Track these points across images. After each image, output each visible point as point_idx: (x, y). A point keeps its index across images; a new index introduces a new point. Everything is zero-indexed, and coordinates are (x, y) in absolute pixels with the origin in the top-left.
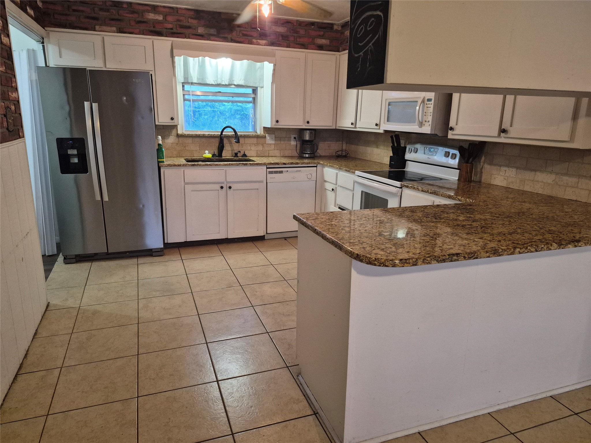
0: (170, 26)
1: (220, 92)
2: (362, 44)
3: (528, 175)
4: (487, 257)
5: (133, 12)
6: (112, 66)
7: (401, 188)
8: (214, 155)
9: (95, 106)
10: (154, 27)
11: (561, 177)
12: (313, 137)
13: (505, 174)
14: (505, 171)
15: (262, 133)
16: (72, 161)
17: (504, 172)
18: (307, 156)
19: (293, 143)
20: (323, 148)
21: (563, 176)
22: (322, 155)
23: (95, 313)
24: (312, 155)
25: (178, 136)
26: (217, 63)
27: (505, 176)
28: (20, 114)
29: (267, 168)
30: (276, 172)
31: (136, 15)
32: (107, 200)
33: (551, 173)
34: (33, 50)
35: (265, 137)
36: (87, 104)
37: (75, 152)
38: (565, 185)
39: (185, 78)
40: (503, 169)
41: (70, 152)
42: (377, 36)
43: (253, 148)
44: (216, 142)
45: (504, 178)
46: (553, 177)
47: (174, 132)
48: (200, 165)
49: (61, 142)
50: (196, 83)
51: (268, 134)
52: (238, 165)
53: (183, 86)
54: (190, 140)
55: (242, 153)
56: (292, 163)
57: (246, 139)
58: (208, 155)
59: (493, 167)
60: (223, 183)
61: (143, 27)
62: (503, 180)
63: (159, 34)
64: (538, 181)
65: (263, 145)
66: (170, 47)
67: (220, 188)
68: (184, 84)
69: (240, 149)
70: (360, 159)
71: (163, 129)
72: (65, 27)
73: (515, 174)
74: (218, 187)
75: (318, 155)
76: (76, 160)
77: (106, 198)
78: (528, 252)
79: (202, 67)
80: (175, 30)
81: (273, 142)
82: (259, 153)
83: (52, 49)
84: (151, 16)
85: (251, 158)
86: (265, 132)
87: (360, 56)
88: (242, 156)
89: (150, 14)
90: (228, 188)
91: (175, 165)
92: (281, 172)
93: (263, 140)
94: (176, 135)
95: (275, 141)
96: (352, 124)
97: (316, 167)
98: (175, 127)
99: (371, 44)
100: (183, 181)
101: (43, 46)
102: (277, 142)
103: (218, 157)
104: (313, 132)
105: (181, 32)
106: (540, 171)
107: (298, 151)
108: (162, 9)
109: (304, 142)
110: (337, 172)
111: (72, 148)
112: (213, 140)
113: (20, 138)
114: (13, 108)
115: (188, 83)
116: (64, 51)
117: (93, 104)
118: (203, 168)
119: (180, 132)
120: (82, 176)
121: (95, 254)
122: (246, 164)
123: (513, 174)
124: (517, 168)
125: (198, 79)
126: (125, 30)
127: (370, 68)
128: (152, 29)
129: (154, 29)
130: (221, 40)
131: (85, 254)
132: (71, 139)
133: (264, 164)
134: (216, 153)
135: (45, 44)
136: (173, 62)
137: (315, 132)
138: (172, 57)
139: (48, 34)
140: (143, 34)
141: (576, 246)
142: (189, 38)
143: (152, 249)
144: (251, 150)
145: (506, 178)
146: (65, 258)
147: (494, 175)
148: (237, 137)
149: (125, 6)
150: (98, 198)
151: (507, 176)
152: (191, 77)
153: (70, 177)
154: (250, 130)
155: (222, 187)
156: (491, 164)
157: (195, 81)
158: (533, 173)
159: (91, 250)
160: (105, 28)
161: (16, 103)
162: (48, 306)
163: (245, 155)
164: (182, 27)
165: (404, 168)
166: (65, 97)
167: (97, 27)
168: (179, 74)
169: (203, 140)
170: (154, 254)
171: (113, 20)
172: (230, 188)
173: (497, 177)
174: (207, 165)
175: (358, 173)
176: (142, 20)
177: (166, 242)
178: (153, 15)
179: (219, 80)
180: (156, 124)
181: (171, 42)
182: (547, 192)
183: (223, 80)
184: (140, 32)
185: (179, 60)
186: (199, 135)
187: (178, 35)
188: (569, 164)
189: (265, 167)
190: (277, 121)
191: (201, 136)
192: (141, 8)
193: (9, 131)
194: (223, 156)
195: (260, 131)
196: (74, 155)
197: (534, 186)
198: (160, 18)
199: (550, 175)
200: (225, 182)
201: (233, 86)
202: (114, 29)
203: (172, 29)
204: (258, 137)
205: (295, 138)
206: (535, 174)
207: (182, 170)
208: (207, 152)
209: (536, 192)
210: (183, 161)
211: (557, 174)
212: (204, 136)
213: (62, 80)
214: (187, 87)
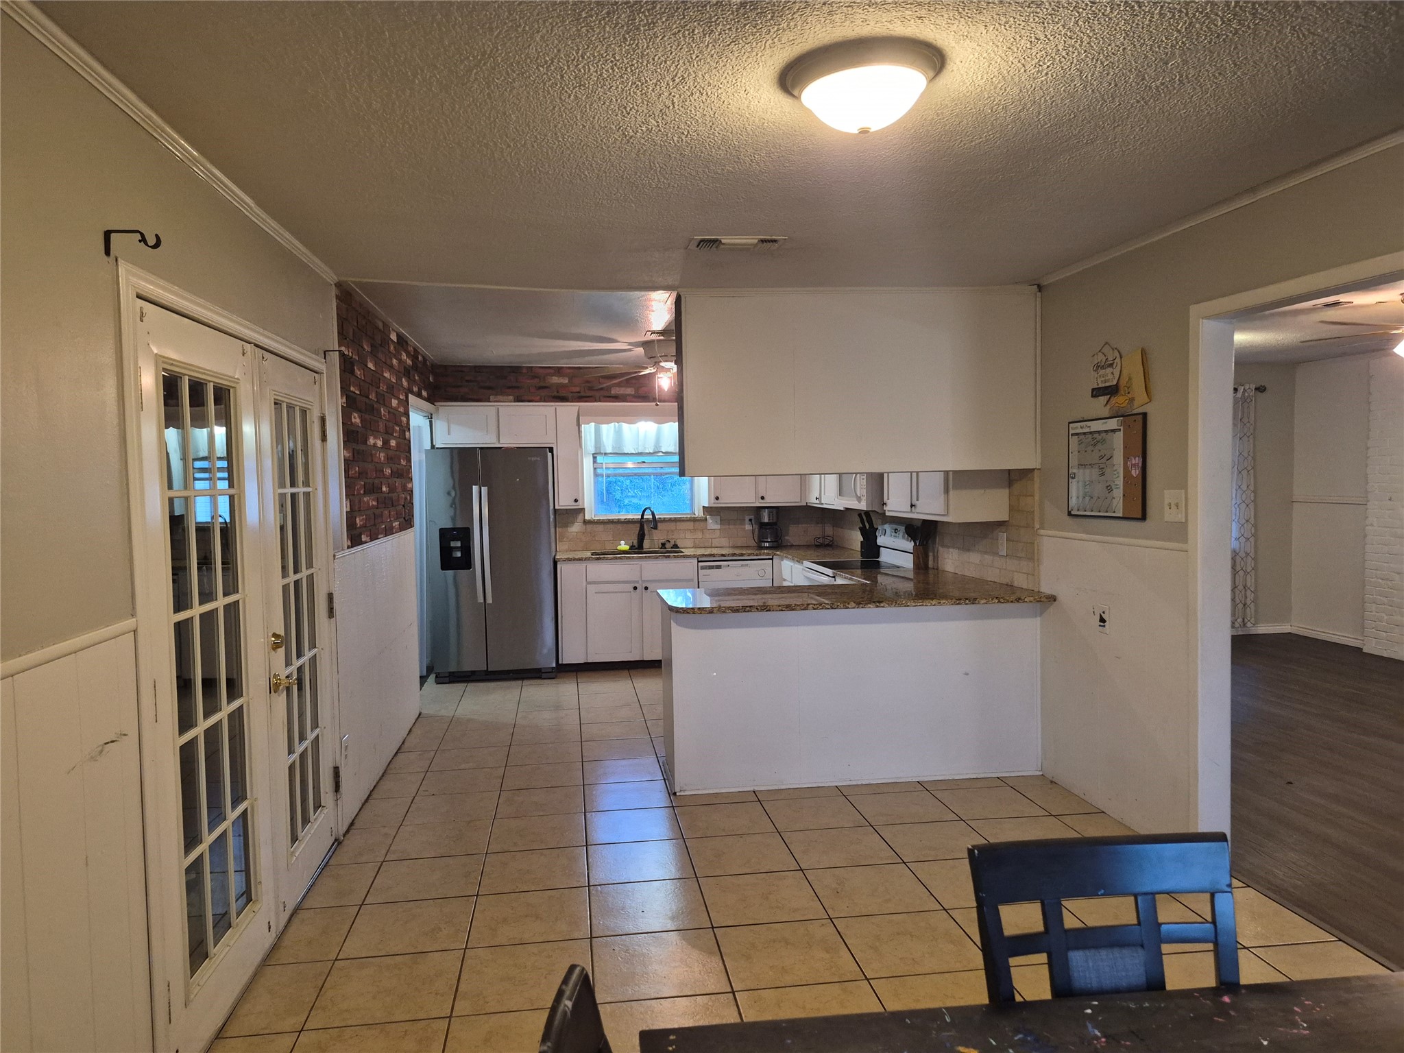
0: (578, 389)
1: (644, 462)
4: (780, 610)
5: (534, 377)
6: (507, 441)
7: (834, 577)
8: (632, 547)
9: (484, 490)
10: (558, 392)
11: (984, 555)
12: (775, 518)
15: (702, 514)
16: (454, 555)
17: (951, 555)
18: (767, 544)
19: (748, 527)
20: (795, 534)
22: (794, 544)
23: (469, 720)
24: (775, 544)
25: (586, 522)
26: (638, 428)
27: (952, 560)
28: (412, 504)
29: (699, 562)
30: (711, 567)
31: (536, 380)
32: (491, 602)
34: (419, 427)
35: (706, 520)
36: (475, 489)
37: (458, 544)
39: (596, 448)
41: (453, 544)
43: (688, 535)
44: (637, 528)
46: (979, 556)
47: (580, 517)
48: (607, 559)
49: (444, 533)
50: (611, 453)
51: (710, 515)
52: (657, 557)
53: (595, 458)
54: (601, 527)
55: (672, 543)
56: (734, 555)
57: (678, 523)
58: (624, 546)
59: (944, 549)
60: (637, 582)
61: (543, 393)
62: (952, 565)
63: (563, 399)
64: (972, 563)
65: (702, 531)
66: (576, 414)
67: (632, 589)
68: (595, 455)
69: (669, 537)
70: (844, 548)
71: (567, 513)
72: (456, 400)
73: (958, 556)
74: (630, 587)
75: (789, 544)
76: (459, 554)
77: (490, 600)
78: (822, 608)
79: (619, 434)
80: (582, 394)
81: (718, 527)
82: (697, 542)
83: (440, 426)
84: (555, 380)
85: (682, 550)
86: (705, 513)
88: (672, 548)
89: (553, 377)
90: (644, 590)
91: (575, 559)
92: (719, 567)
93: (702, 524)
94: (582, 521)
95: (720, 524)
96: (817, 498)
97: (772, 559)
98: (583, 510)
100: (585, 580)
101: (431, 422)
102: (723, 527)
103: (638, 548)
104: (775, 511)
105: (590, 395)
107: (756, 539)
108: (569, 371)
109: (762, 525)
110: (792, 564)
111: (455, 539)
112: (631, 526)
113: (411, 527)
114: (409, 498)
115: (601, 453)
116: (452, 426)
117: (482, 488)
118: (613, 562)
119: (587, 517)
120: (463, 573)
121: (472, 671)
122: (669, 557)
123: (956, 557)
124: (959, 548)
125: (613, 447)
126: (523, 399)
128: (555, 394)
129: (558, 394)
130: (640, 400)
131: (458, 672)
132: (454, 529)
133: (694, 556)
134: (636, 543)
135: (433, 420)
136: (579, 432)
137: (778, 511)
138: (579, 425)
139: (437, 410)
140: (545, 401)
141: (877, 607)
142: (600, 401)
143: (541, 669)
144: (685, 538)
146: (436, 677)
148: (655, 522)
149: (524, 371)
150: (481, 600)
152: (604, 446)
153: (450, 573)
154: (684, 512)
155: (635, 588)
157: (609, 450)
159: (467, 667)
160: (500, 398)
161: (410, 492)
162: (420, 714)
163: (675, 546)
164: (591, 389)
165: (878, 557)
166: (451, 482)
167: (492, 398)
168: (589, 443)
169: (619, 526)
170: (544, 676)
171: (509, 388)
172: (646, 588)
173: (948, 562)
174: (616, 558)
175: (806, 563)
176: (544, 385)
177: (560, 662)
178: (556, 378)
179: (640, 448)
180: (556, 508)
181: (578, 408)
183: (647, 446)
184: (541, 399)
185: (588, 429)
186: (613, 520)
187: (586, 399)
189: (695, 561)
190: (717, 498)
191: (615, 522)
192: (541, 371)
193: (406, 521)
194: (644, 547)
195: (699, 513)
196: (456, 548)
197: (969, 569)
198: (566, 381)
200: (640, 582)
201: (661, 454)
202: (511, 398)
203: (579, 392)
204: (694, 520)
205: (750, 520)
207: (585, 565)
208: (623, 542)
210: (588, 554)
212: (619, 522)
213: (448, 460)
214: (600, 459)
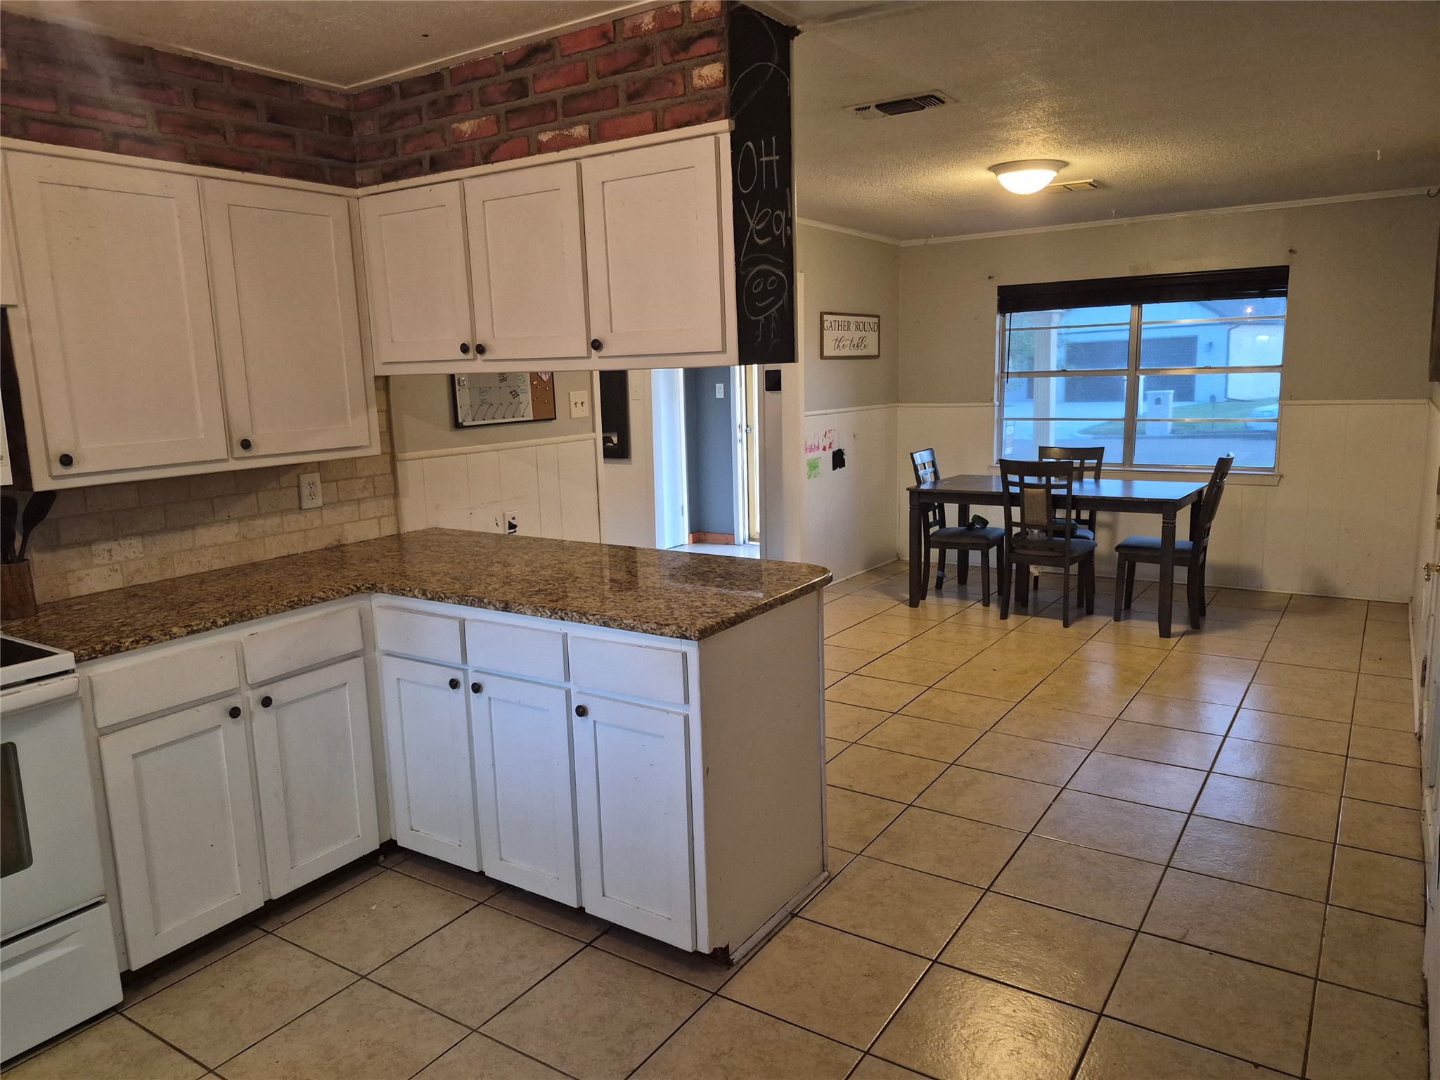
2: (761, 305)
3: (176, 542)
11: (251, 522)
13: (110, 560)
14: (110, 551)
17: (107, 555)
21: (252, 520)
27: (113, 564)
33: (228, 520)
38: (261, 535)
40: (99, 548)
42: (781, 302)
45: (111, 570)
46: (234, 527)
59: (63, 553)
62: (109, 576)
64: (205, 546)
73: (141, 548)
87: (759, 320)
99: (773, 310)
106: (204, 525)
123: (134, 552)
124: (142, 534)
127: (775, 341)
145: (117, 566)
147: (73, 571)
151: (118, 562)
156: (54, 545)
158: (188, 535)
173: (87, 575)
182: (232, 560)
188: (257, 496)
197: (197, 560)
199: (227, 525)
206: (194, 535)
209: (207, 569)
211: (240, 520)
